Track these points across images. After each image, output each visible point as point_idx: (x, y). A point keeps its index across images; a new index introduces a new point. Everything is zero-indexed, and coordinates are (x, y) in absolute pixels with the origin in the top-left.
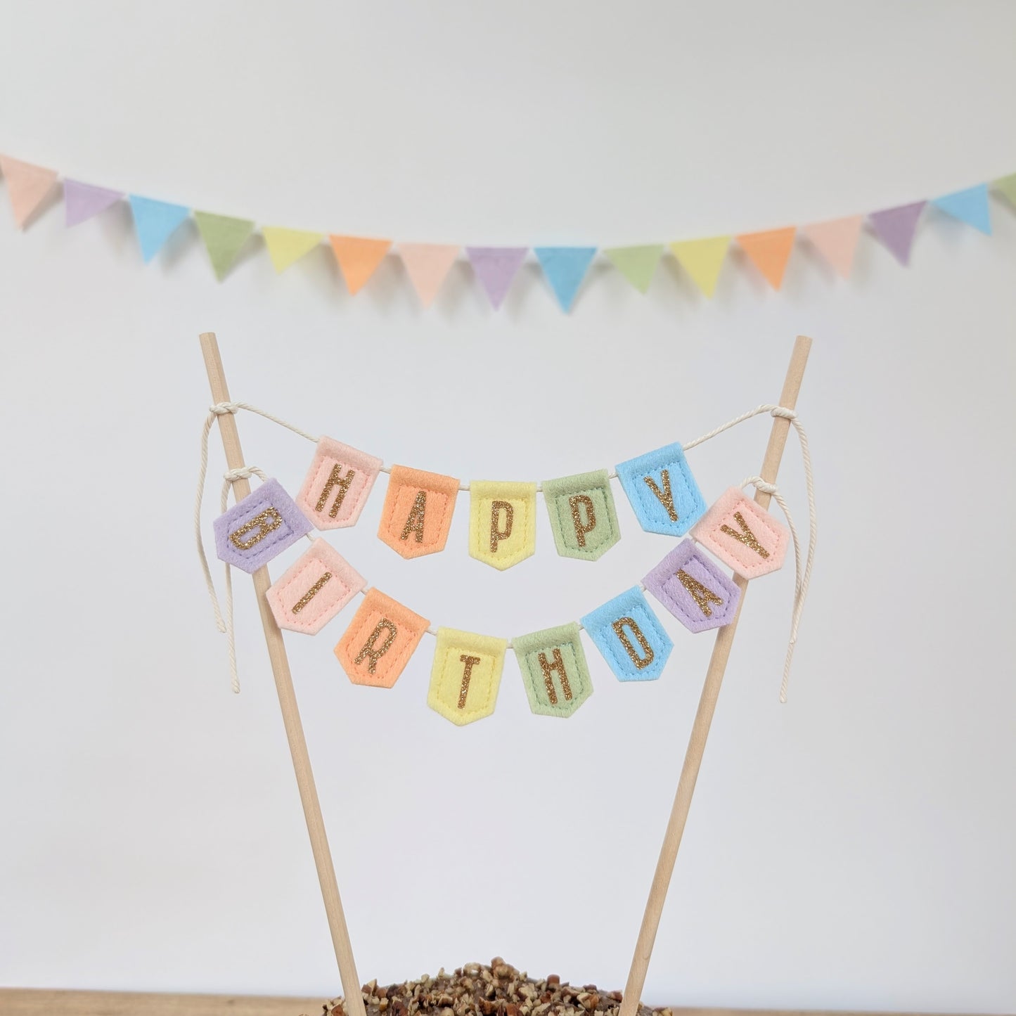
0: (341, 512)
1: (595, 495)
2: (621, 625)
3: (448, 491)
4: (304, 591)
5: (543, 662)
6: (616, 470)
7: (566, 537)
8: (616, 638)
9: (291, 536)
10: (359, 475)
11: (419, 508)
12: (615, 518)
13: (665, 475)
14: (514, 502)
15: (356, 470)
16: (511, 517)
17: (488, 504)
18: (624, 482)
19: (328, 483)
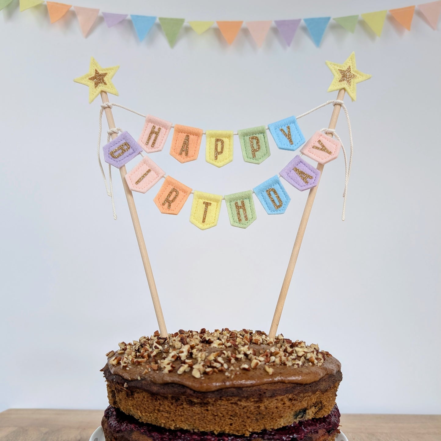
0: (156, 145)
1: (260, 136)
2: (270, 191)
3: (198, 135)
4: (140, 176)
5: (237, 206)
6: (268, 126)
7: (247, 153)
8: (267, 196)
9: (134, 154)
10: (163, 130)
11: (186, 143)
12: (268, 146)
13: (289, 128)
14: (224, 139)
15: (162, 128)
16: (223, 145)
17: (213, 140)
18: (271, 131)
19: (150, 133)
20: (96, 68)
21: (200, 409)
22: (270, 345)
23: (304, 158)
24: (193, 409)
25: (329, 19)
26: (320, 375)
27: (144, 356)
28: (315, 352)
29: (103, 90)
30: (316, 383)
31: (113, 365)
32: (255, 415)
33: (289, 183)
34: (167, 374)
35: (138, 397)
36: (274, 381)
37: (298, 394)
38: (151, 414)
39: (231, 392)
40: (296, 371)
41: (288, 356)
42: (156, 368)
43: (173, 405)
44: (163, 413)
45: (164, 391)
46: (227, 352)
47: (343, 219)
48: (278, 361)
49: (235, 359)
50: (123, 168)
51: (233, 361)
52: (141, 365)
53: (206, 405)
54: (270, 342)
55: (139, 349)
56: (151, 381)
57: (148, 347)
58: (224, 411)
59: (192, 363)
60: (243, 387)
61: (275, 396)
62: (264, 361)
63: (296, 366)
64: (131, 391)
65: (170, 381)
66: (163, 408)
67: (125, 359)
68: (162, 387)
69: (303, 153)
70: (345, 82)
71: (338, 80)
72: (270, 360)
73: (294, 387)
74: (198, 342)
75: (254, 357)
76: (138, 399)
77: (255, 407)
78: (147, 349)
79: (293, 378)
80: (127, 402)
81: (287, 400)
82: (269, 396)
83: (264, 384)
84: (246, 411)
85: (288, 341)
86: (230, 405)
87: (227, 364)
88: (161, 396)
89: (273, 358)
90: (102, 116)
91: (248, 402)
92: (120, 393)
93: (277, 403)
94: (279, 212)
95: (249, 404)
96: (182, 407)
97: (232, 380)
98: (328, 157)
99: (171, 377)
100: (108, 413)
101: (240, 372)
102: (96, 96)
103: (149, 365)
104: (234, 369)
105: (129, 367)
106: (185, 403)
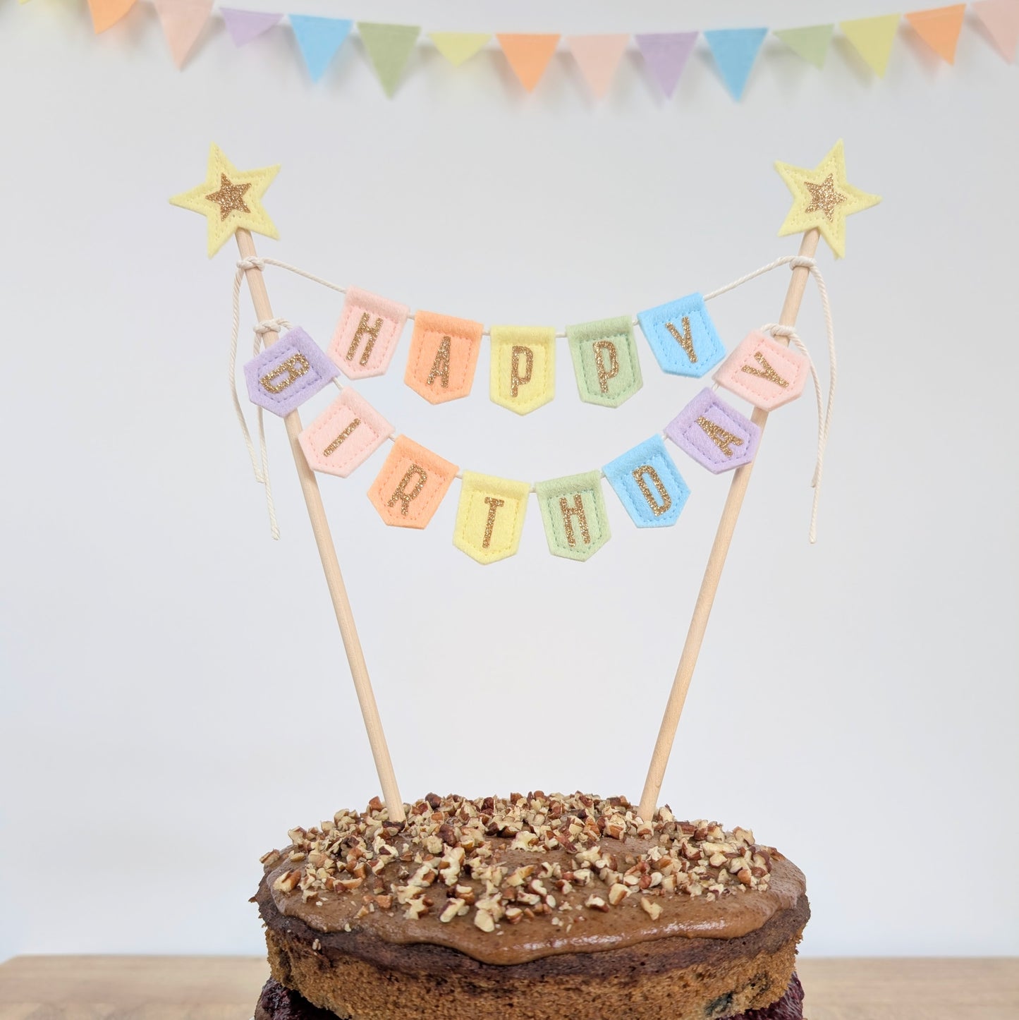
0: (371, 361)
1: (619, 342)
2: (642, 473)
3: (471, 336)
4: (333, 436)
5: (564, 508)
6: (637, 317)
7: (589, 382)
8: (636, 486)
9: (319, 381)
10: (388, 324)
11: (443, 357)
12: (637, 364)
13: (686, 322)
14: (533, 348)
15: (384, 318)
16: (531, 362)
17: (508, 349)
18: (646, 329)
19: (358, 332)
20: (223, 170)
21: (493, 1002)
22: (644, 838)
23: (721, 394)
24: (477, 1002)
25: (763, 32)
26: (764, 914)
27: (356, 871)
28: (748, 854)
29: (241, 226)
30: (757, 933)
31: (284, 893)
32: (620, 1013)
33: (687, 453)
34: (413, 920)
35: (346, 972)
36: (662, 935)
37: (716, 963)
38: (377, 1012)
39: (565, 964)
40: (712, 909)
41: (690, 868)
42: (387, 905)
43: (431, 994)
44: (406, 1010)
45: (410, 961)
46: (551, 864)
47: (812, 541)
48: (668, 883)
49: (570, 883)
50: (293, 416)
51: (567, 888)
52: (350, 893)
53: (507, 994)
54: (644, 831)
55: (340, 850)
56: (377, 936)
57: (361, 847)
58: (549, 1006)
59: (471, 894)
60: (593, 952)
61: (667, 971)
62: (637, 885)
63: (711, 897)
64: (329, 960)
65: (422, 939)
66: (406, 999)
67: (311, 879)
68: (405, 951)
69: (719, 383)
70: (820, 212)
71: (802, 207)
72: (650, 882)
73: (709, 947)
74: (481, 838)
75: (614, 876)
76: (346, 978)
77: (620, 995)
78: (360, 854)
79: (705, 926)
80: (320, 982)
81: (692, 978)
82: (652, 972)
83: (640, 943)
84: (601, 1006)
85: (686, 826)
86: (565, 993)
87: (554, 896)
88: (402, 973)
89: (657, 877)
90: (240, 288)
91: (605, 987)
92: (303, 959)
93: (670, 986)
94: (662, 522)
95: (606, 990)
96: (451, 998)
97: (567, 937)
98: (780, 394)
99: (424, 928)
100: (270, 999)
101: (586, 914)
102: (226, 241)
103: (369, 893)
104: (570, 908)
105: (321, 901)
106: (459, 990)
